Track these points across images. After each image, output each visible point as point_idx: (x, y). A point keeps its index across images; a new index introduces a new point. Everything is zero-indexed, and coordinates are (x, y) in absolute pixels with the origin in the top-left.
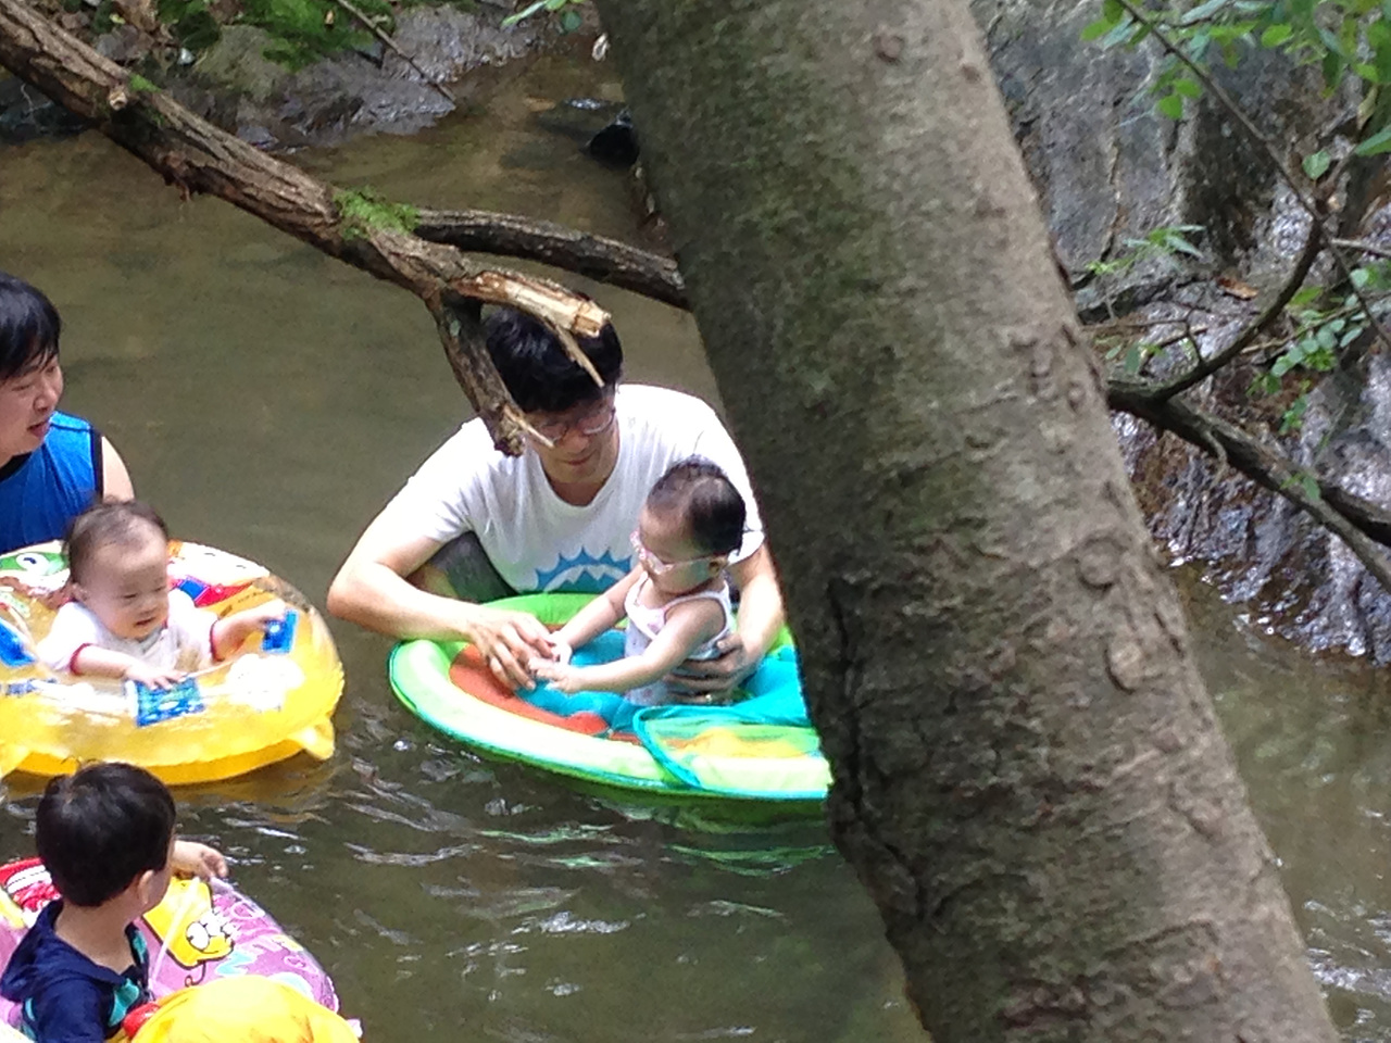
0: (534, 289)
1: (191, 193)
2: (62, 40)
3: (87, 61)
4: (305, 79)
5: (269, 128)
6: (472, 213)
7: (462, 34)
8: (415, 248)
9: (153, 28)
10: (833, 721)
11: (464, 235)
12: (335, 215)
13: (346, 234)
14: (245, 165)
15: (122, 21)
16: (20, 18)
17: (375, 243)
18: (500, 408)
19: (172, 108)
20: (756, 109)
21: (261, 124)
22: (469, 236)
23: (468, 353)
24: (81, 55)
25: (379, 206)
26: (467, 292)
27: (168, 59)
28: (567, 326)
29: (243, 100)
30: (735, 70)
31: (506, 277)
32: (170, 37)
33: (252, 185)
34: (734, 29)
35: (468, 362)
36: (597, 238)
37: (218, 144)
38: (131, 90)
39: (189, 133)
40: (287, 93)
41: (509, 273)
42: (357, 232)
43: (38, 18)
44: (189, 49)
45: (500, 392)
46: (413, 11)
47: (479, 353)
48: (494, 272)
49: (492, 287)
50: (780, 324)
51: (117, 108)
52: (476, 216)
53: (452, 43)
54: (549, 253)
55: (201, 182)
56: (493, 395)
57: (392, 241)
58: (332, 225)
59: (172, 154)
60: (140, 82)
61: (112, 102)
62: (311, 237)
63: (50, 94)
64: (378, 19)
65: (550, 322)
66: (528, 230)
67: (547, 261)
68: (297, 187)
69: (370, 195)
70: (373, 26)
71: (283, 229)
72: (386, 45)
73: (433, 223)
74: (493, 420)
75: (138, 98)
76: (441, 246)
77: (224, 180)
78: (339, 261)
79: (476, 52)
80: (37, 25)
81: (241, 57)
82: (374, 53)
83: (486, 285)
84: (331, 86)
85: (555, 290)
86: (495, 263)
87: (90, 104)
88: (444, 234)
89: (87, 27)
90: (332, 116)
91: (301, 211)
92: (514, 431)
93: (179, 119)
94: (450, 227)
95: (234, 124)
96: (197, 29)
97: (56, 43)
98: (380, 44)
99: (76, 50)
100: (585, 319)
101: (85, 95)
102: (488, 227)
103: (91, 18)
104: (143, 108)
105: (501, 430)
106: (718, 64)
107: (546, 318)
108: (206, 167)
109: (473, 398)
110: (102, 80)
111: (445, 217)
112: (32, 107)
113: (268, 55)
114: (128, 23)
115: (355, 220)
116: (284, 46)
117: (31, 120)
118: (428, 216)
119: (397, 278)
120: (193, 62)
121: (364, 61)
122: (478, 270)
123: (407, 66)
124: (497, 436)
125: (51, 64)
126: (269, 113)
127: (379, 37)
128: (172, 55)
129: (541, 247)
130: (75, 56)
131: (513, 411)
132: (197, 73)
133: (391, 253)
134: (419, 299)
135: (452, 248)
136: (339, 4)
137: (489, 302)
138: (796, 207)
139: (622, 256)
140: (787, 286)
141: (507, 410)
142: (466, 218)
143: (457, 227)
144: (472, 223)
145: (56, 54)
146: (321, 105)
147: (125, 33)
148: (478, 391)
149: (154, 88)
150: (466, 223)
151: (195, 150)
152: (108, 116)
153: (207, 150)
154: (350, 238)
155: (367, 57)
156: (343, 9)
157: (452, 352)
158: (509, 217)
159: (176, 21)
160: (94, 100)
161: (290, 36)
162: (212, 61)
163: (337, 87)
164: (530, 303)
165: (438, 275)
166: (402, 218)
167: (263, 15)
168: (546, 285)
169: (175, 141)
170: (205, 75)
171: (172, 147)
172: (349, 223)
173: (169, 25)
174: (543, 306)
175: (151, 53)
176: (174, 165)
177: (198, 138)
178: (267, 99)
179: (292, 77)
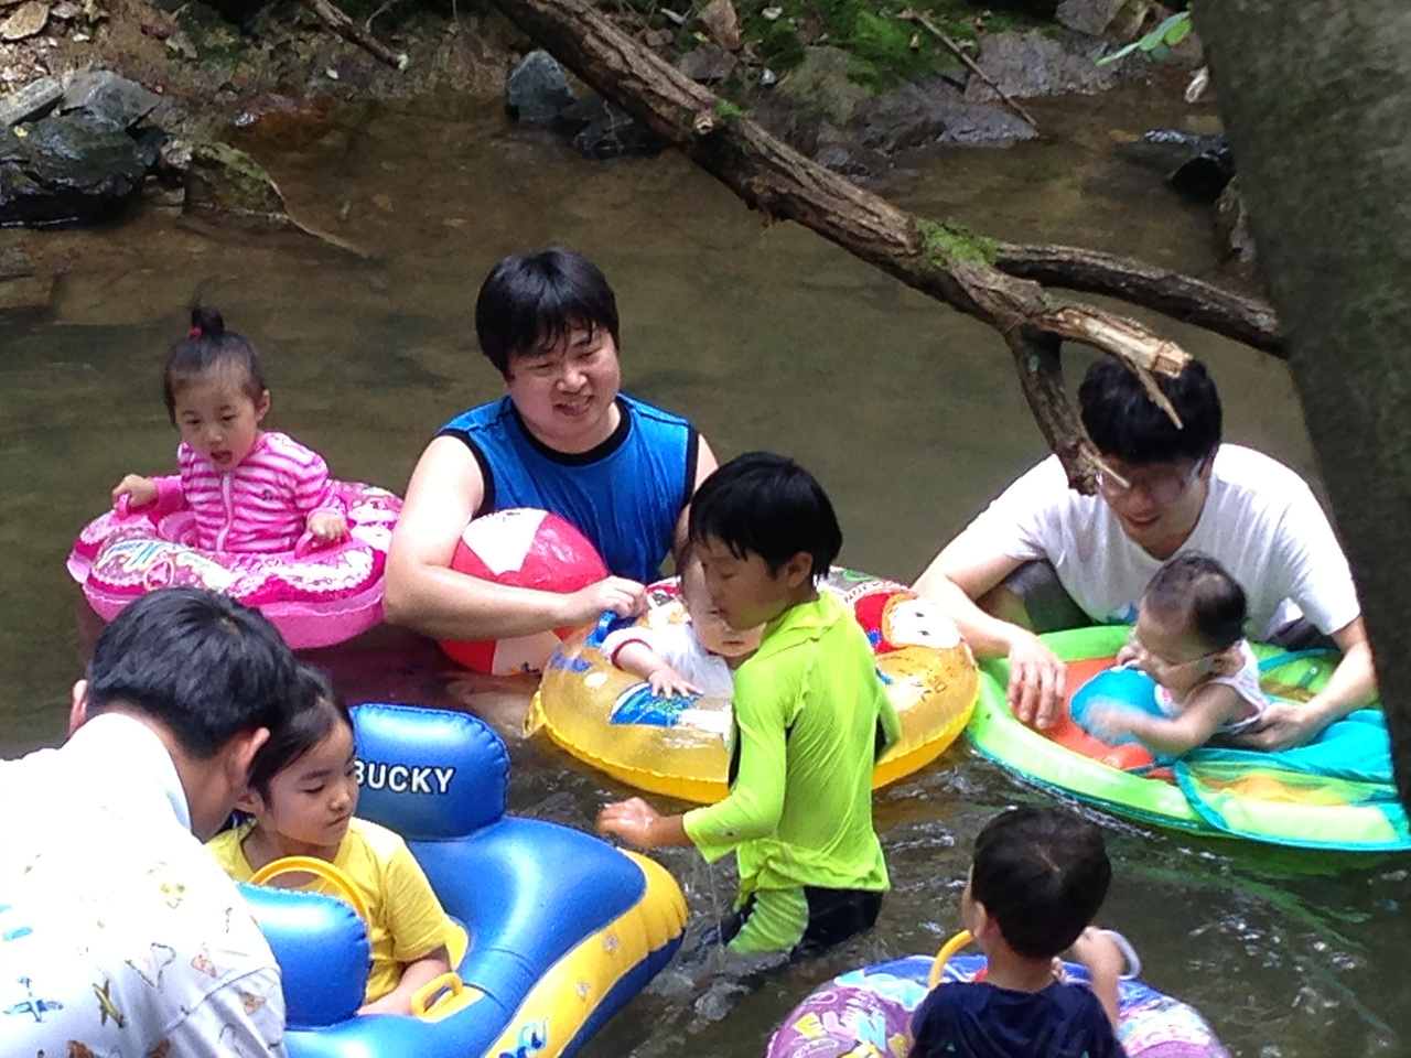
0: (1116, 328)
1: (773, 219)
2: (650, 62)
3: (674, 84)
4: (888, 102)
5: (850, 150)
6: (1055, 248)
7: (1047, 62)
8: (995, 281)
9: (736, 47)
11: (1045, 271)
12: (916, 246)
13: (927, 264)
14: (828, 192)
15: (706, 39)
16: (610, 41)
17: (956, 275)
18: (1076, 447)
19: (759, 135)
21: (842, 146)
22: (1051, 271)
23: (1046, 389)
24: (666, 75)
25: (961, 238)
26: (1047, 328)
27: (750, 78)
28: (1147, 366)
29: (824, 123)
31: (1088, 315)
32: (754, 56)
33: (835, 213)
35: (1046, 399)
36: (1181, 277)
37: (803, 171)
38: (717, 115)
39: (775, 160)
40: (869, 116)
41: (1090, 311)
42: (938, 264)
43: (626, 39)
44: (772, 69)
45: (1076, 430)
46: (999, 35)
47: (1057, 389)
48: (1075, 309)
49: (1071, 323)
51: (703, 132)
52: (1058, 252)
53: (1037, 70)
54: (1130, 290)
56: (1071, 433)
57: (974, 274)
58: (914, 255)
59: (756, 179)
60: (727, 106)
61: (699, 127)
62: (892, 268)
63: (634, 113)
64: (963, 43)
65: (1130, 362)
66: (1110, 266)
67: (1129, 299)
68: (878, 216)
69: (953, 226)
70: (958, 50)
71: (865, 260)
72: (971, 71)
73: (1015, 257)
74: (1069, 458)
75: (724, 122)
76: (1023, 281)
77: (807, 208)
78: (920, 293)
79: (1062, 79)
80: (628, 48)
81: (823, 79)
82: (958, 78)
83: (1066, 322)
84: (912, 110)
85: (1136, 329)
86: (1078, 300)
87: (678, 128)
88: (1025, 268)
89: (672, 44)
90: (913, 141)
91: (884, 241)
92: (1089, 470)
93: (764, 144)
94: (1032, 262)
95: (814, 146)
96: (780, 49)
97: (645, 66)
98: (965, 69)
99: (664, 73)
100: (1168, 360)
101: (671, 118)
102: (1071, 262)
103: (675, 35)
104: (729, 133)
105: (1077, 469)
108: (789, 193)
109: (1049, 435)
110: (688, 104)
111: (1029, 251)
112: (613, 123)
113: (851, 78)
114: (713, 41)
115: (937, 252)
116: (868, 69)
117: (613, 136)
118: (1010, 249)
119: (976, 311)
120: (776, 82)
121: (947, 86)
122: (1059, 306)
123: (991, 91)
124: (1072, 473)
125: (639, 87)
126: (850, 136)
127: (963, 62)
128: (755, 75)
129: (1123, 284)
130: (663, 79)
131: (1090, 450)
132: (780, 94)
133: (972, 286)
134: (997, 333)
135: (1034, 282)
136: (924, 26)
137: (1069, 339)
139: (1205, 296)
141: (1083, 449)
142: (1049, 253)
143: (1040, 262)
144: (1054, 258)
145: (644, 77)
146: (905, 128)
147: (709, 51)
148: (1055, 428)
149: (739, 111)
150: (1049, 257)
151: (779, 176)
152: (693, 139)
153: (790, 176)
154: (931, 269)
155: (952, 82)
156: (928, 32)
157: (1031, 388)
158: (1093, 253)
159: (760, 41)
160: (681, 123)
161: (874, 58)
162: (795, 82)
163: (918, 112)
164: (1111, 342)
165: (1019, 310)
166: (984, 251)
167: (847, 36)
168: (1128, 324)
169: (759, 166)
170: (787, 96)
171: (755, 173)
172: (930, 254)
173: (754, 43)
174: (1123, 345)
175: (734, 72)
176: (758, 191)
177: (783, 164)
178: (848, 121)
179: (874, 100)
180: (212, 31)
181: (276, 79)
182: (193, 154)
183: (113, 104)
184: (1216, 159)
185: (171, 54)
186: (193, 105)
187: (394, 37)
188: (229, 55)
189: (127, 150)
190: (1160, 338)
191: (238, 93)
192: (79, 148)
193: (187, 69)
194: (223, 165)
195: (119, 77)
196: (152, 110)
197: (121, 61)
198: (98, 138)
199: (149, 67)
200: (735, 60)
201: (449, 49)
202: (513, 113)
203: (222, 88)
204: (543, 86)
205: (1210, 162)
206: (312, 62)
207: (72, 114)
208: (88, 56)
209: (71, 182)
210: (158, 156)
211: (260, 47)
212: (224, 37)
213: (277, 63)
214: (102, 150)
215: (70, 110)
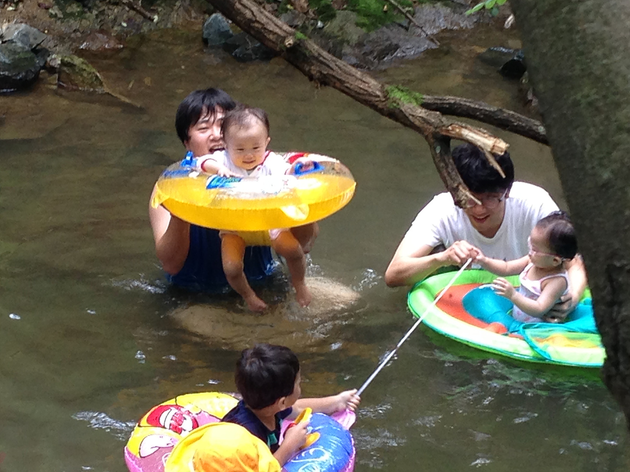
0: (475, 133)
1: (321, 86)
2: (265, 15)
3: (276, 25)
4: (373, 35)
5: (357, 57)
6: (447, 97)
7: (445, 17)
8: (421, 112)
9: (306, 11)
10: (607, 329)
11: (443, 108)
12: (385, 97)
13: (390, 105)
14: (345, 73)
15: (292, 8)
16: (247, 6)
17: (403, 110)
18: (458, 186)
19: (313, 47)
20: (581, 48)
21: (353, 55)
22: (446, 108)
23: (444, 161)
24: (273, 22)
25: (405, 93)
26: (444, 133)
27: (312, 25)
28: (489, 150)
29: (345, 44)
30: (571, 30)
31: (462, 127)
32: (313, 15)
33: (348, 83)
34: (572, 11)
35: (444, 165)
36: (504, 110)
37: (334, 63)
38: (295, 38)
39: (321, 58)
40: (365, 42)
41: (463, 125)
42: (395, 105)
43: (254, 5)
44: (321, 21)
45: (458, 179)
46: (423, 5)
47: (449, 161)
48: (457, 124)
49: (455, 131)
50: (588, 146)
51: (289, 46)
52: (449, 99)
53: (441, 20)
54: (482, 116)
55: (325, 81)
56: (454, 180)
57: (411, 109)
58: (383, 101)
59: (312, 67)
60: (300, 35)
61: (287, 44)
62: (374, 107)
63: (259, 40)
64: (407, 9)
66: (472, 106)
67: (481, 120)
68: (368, 84)
69: (401, 88)
70: (405, 12)
71: (362, 103)
72: (411, 21)
73: (429, 102)
74: (454, 191)
75: (298, 42)
76: (433, 112)
77: (336, 81)
78: (387, 118)
79: (451, 24)
80: (255, 9)
81: (344, 25)
82: (405, 24)
83: (453, 130)
84: (385, 39)
85: (484, 133)
86: (458, 121)
87: (277, 44)
88: (434, 107)
89: (276, 10)
90: (385, 52)
91: (370, 95)
92: (464, 197)
93: (316, 52)
94: (437, 104)
95: (341, 54)
96: (325, 12)
97: (263, 17)
98: (408, 20)
99: (271, 20)
100: (498, 147)
101: (274, 40)
102: (455, 104)
103: (278, 6)
104: (300, 47)
105: (458, 196)
106: (564, 27)
107: (479, 146)
108: (328, 74)
109: (445, 181)
110: (283, 34)
111: (435, 99)
112: (250, 46)
113: (357, 24)
114: (295, 9)
115: (394, 100)
116: (365, 20)
117: (250, 52)
118: (428, 98)
119: (412, 126)
120: (323, 27)
121: (400, 28)
122: (449, 123)
123: (420, 30)
125: (260, 26)
126: (357, 51)
127: (407, 17)
128: (314, 24)
129: (478, 113)
130: (270, 22)
131: (464, 188)
132: (325, 32)
133: (410, 115)
134: (421, 136)
135: (438, 113)
136: (389, 2)
137: (454, 138)
138: (597, 93)
139: (515, 119)
140: (592, 130)
141: (461, 188)
142: (445, 100)
143: (440, 104)
144: (447, 102)
145: (262, 22)
146: (380, 48)
147: (293, 13)
148: (448, 178)
149: (306, 38)
150: (445, 102)
151: (324, 66)
152: (285, 50)
153: (328, 66)
154: (392, 107)
155: (400, 25)
156: (391, 4)
157: (437, 160)
158: (464, 99)
159: (316, 8)
160: (279, 43)
161: (367, 15)
162: (332, 27)
163: (387, 40)
164: (473, 140)
165: (431, 125)
166: (416, 99)
167: (355, 6)
168: (480, 131)
169: (314, 62)
170: (328, 33)
171: (313, 65)
172: (391, 101)
173: (313, 10)
174: (479, 141)
175: (304, 22)
176: (313, 72)
177: (325, 61)
178: (356, 44)
179: (367, 35)
180: (70, 5)
181: (99, 27)
182: (62, 61)
183: (25, 39)
184: (521, 60)
185: (51, 16)
186: (61, 38)
187: (152, 8)
188: (78, 16)
189: (32, 59)
190: (495, 137)
191: (83, 33)
192: (11, 58)
193: (59, 22)
194: (75, 65)
195: (28, 26)
196: (43, 41)
197: (29, 19)
198: (19, 53)
199: (41, 22)
200: (305, 17)
201: (176, 14)
202: (205, 41)
203: (75, 31)
204: (219, 30)
205: (518, 61)
206: (114, 20)
207: (7, 42)
208: (14, 17)
209: (7, 73)
210: (46, 62)
211: (92, 13)
212: (75, 8)
213: (99, 20)
214: (20, 59)
215: (6, 42)
